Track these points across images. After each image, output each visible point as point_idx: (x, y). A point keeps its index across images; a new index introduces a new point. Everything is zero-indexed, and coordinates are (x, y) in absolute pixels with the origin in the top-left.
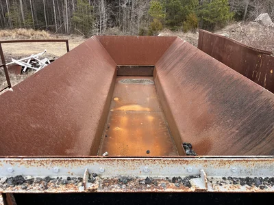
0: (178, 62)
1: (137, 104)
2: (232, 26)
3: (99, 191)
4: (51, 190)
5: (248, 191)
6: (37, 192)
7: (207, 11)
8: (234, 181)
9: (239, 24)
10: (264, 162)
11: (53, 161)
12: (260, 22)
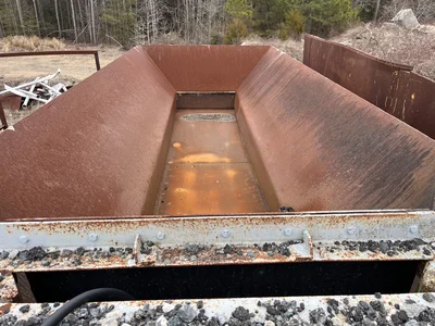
0: (272, 86)
1: (210, 152)
2: (356, 30)
3: (157, 264)
4: (86, 265)
5: (371, 258)
6: (66, 268)
7: (318, 6)
8: (351, 246)
9: (368, 25)
10: (393, 218)
11: (88, 224)
12: (400, 22)
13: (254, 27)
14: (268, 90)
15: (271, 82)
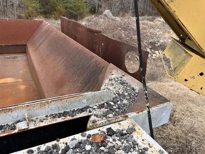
0: (44, 40)
1: (9, 77)
2: (89, 17)
5: (63, 120)
7: (71, 5)
8: (54, 116)
10: (74, 98)
12: (106, 15)
13: (41, 13)
14: (42, 42)
15: (43, 38)
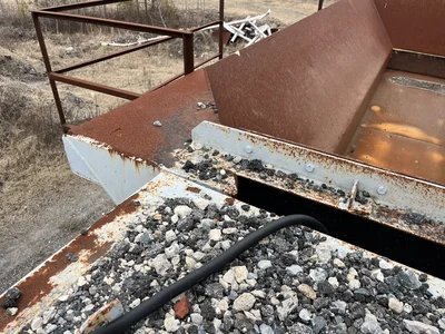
1: (414, 126)
3: (371, 218)
6: (280, 187)
11: (310, 153)
